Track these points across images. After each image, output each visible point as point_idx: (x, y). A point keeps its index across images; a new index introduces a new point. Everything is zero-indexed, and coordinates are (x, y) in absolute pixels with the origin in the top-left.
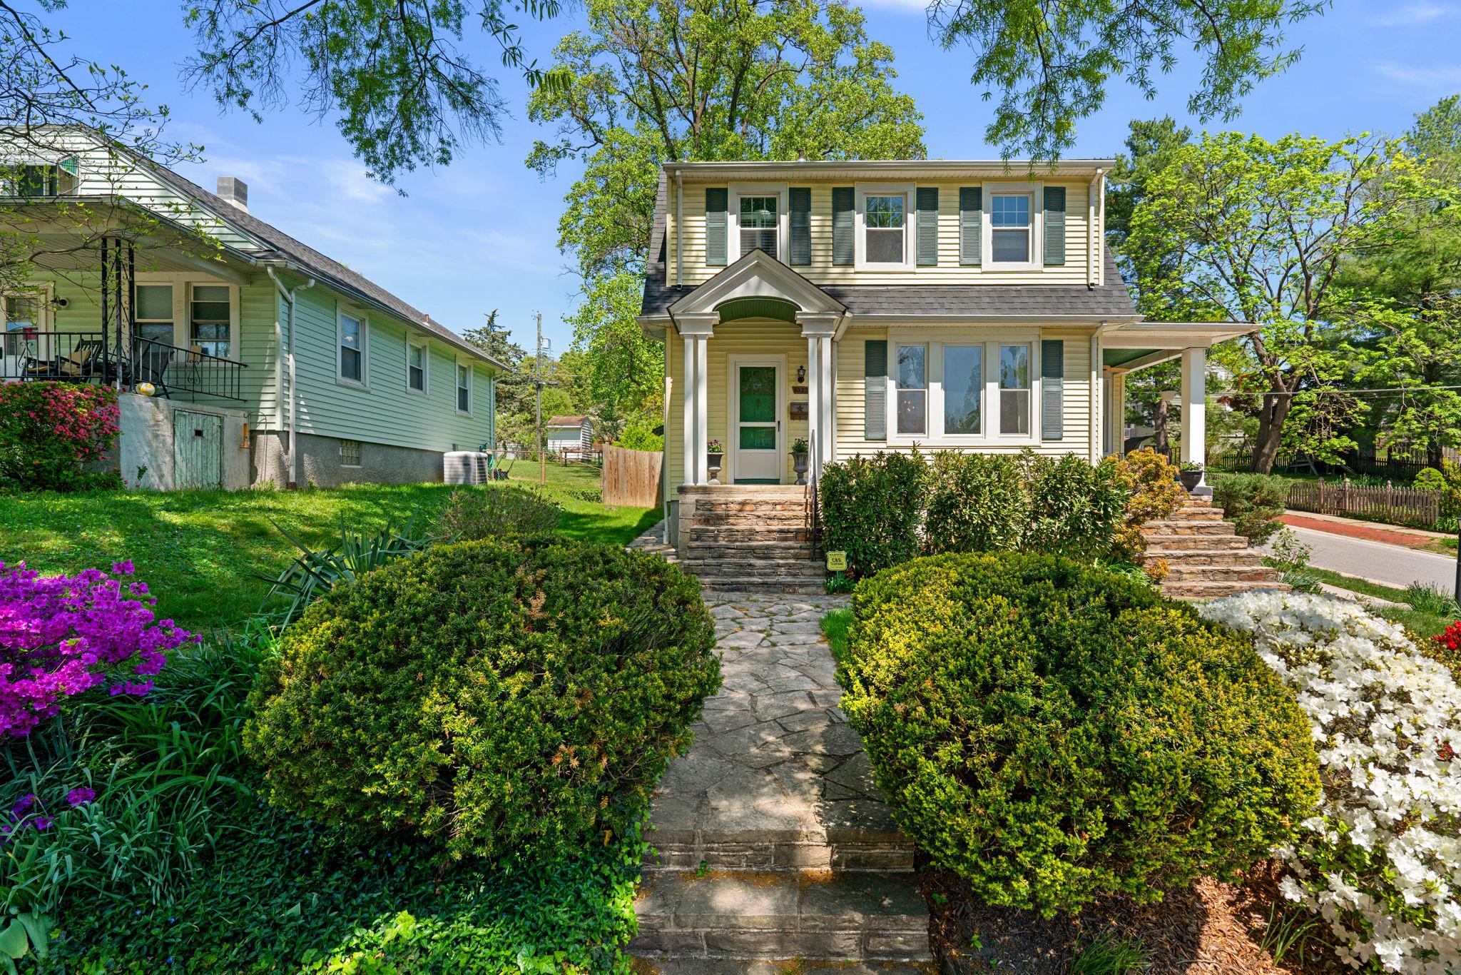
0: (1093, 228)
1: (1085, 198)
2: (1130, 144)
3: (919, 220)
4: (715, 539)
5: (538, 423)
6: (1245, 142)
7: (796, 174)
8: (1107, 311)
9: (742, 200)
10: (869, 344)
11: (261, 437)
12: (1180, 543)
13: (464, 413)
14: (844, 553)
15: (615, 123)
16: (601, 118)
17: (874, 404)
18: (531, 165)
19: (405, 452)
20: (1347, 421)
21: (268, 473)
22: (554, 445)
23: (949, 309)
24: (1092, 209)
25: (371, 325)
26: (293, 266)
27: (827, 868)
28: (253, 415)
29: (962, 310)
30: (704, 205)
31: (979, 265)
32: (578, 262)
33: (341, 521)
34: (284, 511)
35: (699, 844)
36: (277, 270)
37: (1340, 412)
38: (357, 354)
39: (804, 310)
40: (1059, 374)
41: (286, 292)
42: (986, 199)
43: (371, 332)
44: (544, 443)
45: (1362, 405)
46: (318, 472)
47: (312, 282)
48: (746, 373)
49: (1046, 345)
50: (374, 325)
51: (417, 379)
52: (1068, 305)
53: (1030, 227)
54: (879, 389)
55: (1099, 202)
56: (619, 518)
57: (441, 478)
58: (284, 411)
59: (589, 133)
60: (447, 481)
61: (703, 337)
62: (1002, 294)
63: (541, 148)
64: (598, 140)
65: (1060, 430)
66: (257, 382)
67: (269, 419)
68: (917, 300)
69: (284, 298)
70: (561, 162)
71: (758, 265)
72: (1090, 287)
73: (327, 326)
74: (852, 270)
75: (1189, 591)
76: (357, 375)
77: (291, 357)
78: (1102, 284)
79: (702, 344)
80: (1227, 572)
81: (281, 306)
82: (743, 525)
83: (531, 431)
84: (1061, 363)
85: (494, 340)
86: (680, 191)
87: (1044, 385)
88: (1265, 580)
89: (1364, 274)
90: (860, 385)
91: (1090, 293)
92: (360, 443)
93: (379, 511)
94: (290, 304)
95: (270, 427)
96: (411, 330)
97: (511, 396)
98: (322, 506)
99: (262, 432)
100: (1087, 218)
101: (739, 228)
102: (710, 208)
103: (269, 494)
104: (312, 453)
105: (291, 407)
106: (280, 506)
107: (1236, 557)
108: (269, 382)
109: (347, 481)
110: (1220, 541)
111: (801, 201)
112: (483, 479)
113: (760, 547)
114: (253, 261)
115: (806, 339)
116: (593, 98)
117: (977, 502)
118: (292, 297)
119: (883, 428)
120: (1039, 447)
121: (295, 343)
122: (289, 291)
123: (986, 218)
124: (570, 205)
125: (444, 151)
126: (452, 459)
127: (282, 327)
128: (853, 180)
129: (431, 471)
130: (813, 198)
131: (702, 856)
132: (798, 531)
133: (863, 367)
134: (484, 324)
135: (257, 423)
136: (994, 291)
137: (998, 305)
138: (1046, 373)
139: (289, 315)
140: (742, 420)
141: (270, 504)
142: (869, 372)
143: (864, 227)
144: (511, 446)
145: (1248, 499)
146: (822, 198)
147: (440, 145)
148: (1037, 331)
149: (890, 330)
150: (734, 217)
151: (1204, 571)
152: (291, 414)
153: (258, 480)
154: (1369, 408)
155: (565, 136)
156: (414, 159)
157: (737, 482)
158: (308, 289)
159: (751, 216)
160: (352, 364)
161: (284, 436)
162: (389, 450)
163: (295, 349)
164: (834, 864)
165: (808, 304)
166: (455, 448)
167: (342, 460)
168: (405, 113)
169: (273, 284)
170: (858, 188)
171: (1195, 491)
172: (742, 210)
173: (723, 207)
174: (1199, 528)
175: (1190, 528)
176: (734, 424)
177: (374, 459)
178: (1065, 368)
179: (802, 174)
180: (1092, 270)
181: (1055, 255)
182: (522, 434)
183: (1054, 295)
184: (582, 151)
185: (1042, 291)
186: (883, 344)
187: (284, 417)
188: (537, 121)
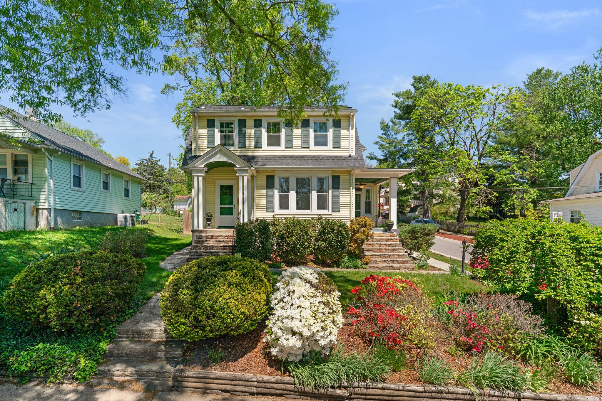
0: (351, 134)
1: (348, 123)
2: (413, 85)
3: (286, 131)
4: (200, 249)
5: (170, 198)
6: (453, 87)
7: (240, 114)
8: (354, 165)
9: (221, 123)
10: (268, 177)
11: (40, 211)
12: (379, 250)
13: (127, 198)
14: (240, 254)
15: (198, 77)
16: (192, 74)
17: (270, 199)
18: (163, 92)
19: (101, 214)
20: (489, 200)
21: (43, 224)
22: (176, 208)
23: (296, 164)
24: (350, 127)
25: (86, 167)
26: (52, 147)
27: (165, 339)
28: (37, 203)
29: (301, 165)
30: (206, 125)
31: (309, 148)
32: (182, 134)
33: (66, 243)
34: (44, 239)
35: (130, 333)
36: (45, 149)
37: (487, 197)
38: (80, 178)
39: (237, 166)
40: (339, 188)
41: (49, 157)
42: (312, 123)
43: (86, 169)
44: (172, 207)
45: (496, 194)
46: (63, 223)
47: (60, 153)
48: (222, 187)
49: (334, 177)
50: (87, 166)
51: (106, 186)
52: (340, 163)
53: (328, 134)
54: (271, 193)
55: (353, 124)
56: (183, 240)
57: (116, 224)
58: (49, 200)
59: (187, 81)
60: (119, 226)
61: (200, 176)
62: (317, 159)
63: (167, 86)
64: (190, 83)
65: (339, 209)
66: (38, 190)
67: (43, 204)
68: (284, 161)
69: (49, 159)
70: (176, 92)
71: (220, 150)
72: (350, 156)
73: (67, 168)
74: (261, 149)
75: (377, 267)
76: (80, 186)
77: (52, 180)
78: (354, 154)
79: (200, 178)
80: (393, 261)
81: (48, 162)
82: (211, 243)
83: (167, 202)
84: (339, 184)
85: (152, 163)
86: (197, 120)
87: (333, 192)
88: (407, 264)
89: (506, 140)
90: (265, 192)
91: (350, 158)
92: (81, 211)
93: (83, 238)
94: (51, 161)
95: (44, 207)
96: (103, 168)
97: (159, 187)
98: (60, 237)
99: (41, 209)
100: (349, 130)
101: (219, 134)
102: (208, 126)
103: (41, 233)
104: (61, 216)
105: (52, 199)
106: (44, 237)
107: (398, 255)
108: (43, 190)
109: (75, 227)
110: (394, 250)
111: (242, 123)
112: (133, 224)
113: (214, 252)
114: (36, 146)
115: (238, 176)
116: (188, 66)
117: (292, 236)
118: (52, 159)
119: (273, 207)
120: (331, 215)
121: (53, 175)
122: (51, 156)
123: (311, 130)
124: (176, 112)
125: (108, 105)
126: (120, 216)
127: (48, 170)
128: (262, 116)
129: (112, 222)
130: (247, 123)
131: (131, 336)
132: (229, 246)
133: (266, 185)
134: (148, 156)
135: (39, 205)
136: (314, 157)
137: (314, 163)
138: (334, 187)
139: (51, 165)
140: (221, 204)
141: (40, 236)
142: (268, 187)
143: (266, 134)
144: (158, 208)
145: (421, 233)
146: (250, 123)
147: (106, 102)
148: (330, 172)
149: (275, 172)
150: (217, 130)
151: (385, 260)
152: (52, 202)
153: (39, 227)
154: (498, 195)
155: (177, 82)
156: (95, 108)
157: (219, 227)
158: (58, 155)
159: (224, 129)
160: (78, 182)
161: (49, 210)
162: (94, 214)
163: (53, 178)
164: (167, 338)
165: (239, 164)
166: (123, 212)
167: (74, 218)
168: (92, 91)
169: (45, 154)
170: (263, 119)
171: (391, 231)
172: (221, 127)
173: (213, 126)
174: (389, 245)
175: (385, 245)
176: (217, 207)
177: (87, 218)
178: (341, 186)
179: (242, 114)
180: (351, 149)
181: (337, 144)
182: (163, 203)
183: (336, 159)
184: (184, 88)
185: (332, 157)
186: (273, 177)
187: (49, 203)
188: (166, 75)
